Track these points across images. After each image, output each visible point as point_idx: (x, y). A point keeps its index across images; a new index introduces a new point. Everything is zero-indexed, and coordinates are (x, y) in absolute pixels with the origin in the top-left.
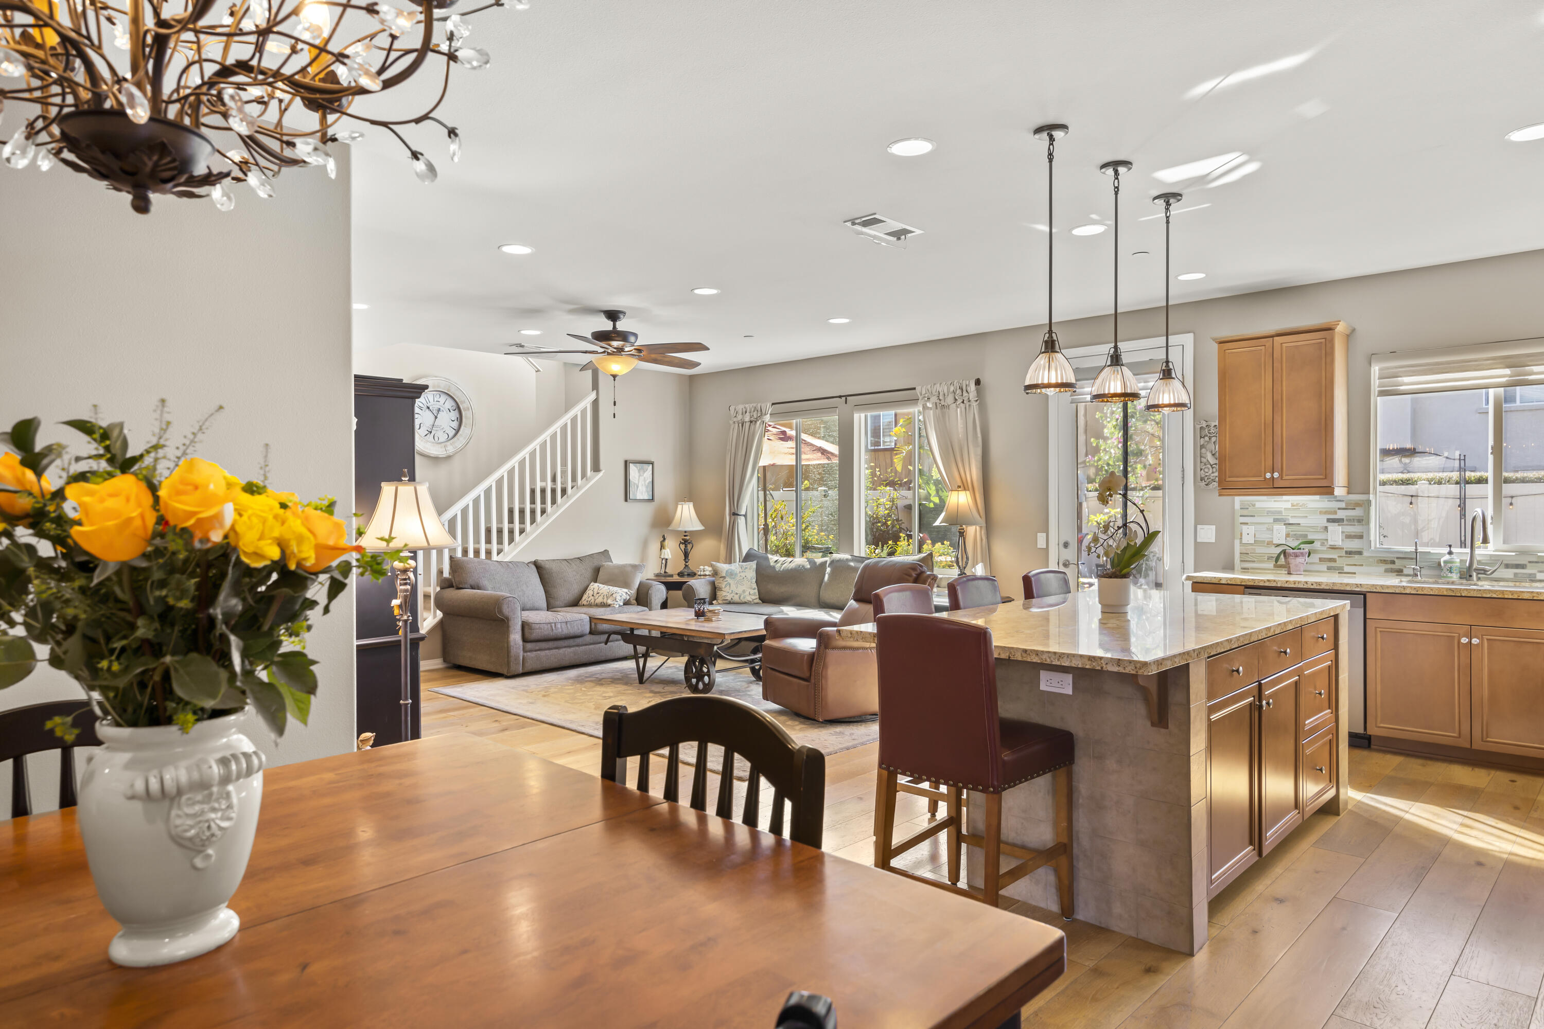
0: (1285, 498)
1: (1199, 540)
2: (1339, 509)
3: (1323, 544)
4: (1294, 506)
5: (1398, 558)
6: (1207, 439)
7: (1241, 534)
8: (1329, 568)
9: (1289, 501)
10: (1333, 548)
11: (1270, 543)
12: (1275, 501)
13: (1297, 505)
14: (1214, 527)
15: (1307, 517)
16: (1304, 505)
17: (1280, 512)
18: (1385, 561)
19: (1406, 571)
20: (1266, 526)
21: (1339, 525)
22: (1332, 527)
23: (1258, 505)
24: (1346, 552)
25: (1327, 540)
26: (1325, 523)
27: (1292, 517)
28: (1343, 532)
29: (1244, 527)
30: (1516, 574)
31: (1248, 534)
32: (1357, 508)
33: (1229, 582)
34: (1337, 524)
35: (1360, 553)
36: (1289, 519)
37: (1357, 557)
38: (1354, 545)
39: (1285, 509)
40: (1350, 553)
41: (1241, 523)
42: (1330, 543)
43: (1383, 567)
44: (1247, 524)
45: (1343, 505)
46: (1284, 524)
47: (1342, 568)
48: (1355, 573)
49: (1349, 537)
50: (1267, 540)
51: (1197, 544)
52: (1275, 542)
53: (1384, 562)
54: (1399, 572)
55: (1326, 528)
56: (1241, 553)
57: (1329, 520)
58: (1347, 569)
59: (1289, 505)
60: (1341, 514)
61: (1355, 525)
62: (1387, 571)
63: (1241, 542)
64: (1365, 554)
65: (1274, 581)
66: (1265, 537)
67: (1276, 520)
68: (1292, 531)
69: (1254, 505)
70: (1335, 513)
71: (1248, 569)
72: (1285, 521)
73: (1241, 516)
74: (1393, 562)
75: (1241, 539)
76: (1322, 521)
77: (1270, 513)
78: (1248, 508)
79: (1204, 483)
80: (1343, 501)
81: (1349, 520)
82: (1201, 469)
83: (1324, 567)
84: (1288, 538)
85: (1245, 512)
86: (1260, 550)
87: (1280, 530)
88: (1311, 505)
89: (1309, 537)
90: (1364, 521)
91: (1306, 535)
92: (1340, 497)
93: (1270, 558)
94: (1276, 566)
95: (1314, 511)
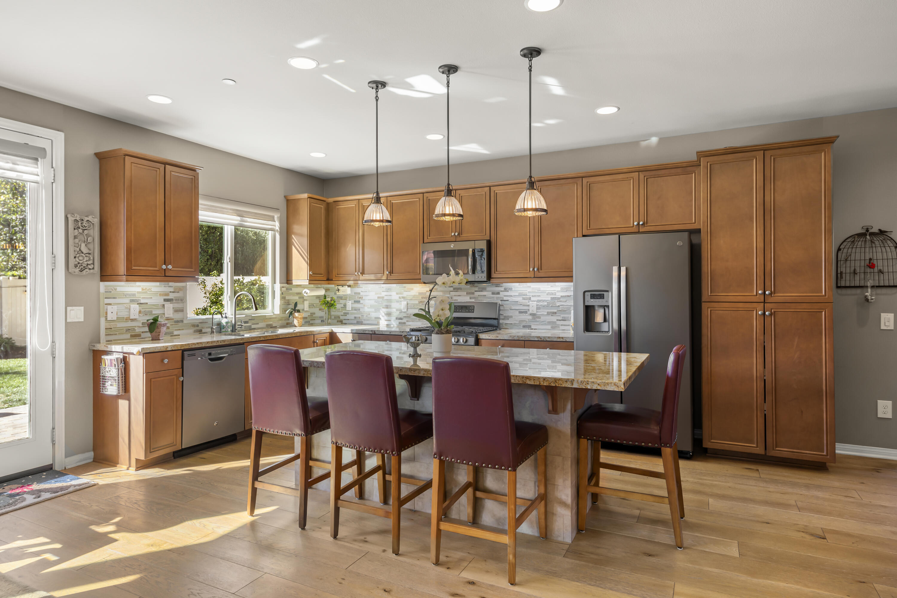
0: (138, 284)
1: (68, 321)
2: (170, 292)
3: (165, 318)
4: (143, 290)
5: (200, 323)
6: (80, 231)
7: (106, 313)
8: (166, 334)
9: (140, 286)
10: (168, 319)
11: (128, 319)
12: (130, 286)
13: (146, 289)
14: (82, 308)
15: (152, 298)
16: (150, 289)
17: (134, 295)
18: (194, 325)
19: (204, 331)
20: (125, 305)
21: (171, 303)
22: (168, 305)
23: (119, 289)
24: (175, 322)
25: (164, 314)
26: (162, 302)
27: (143, 298)
28: (173, 308)
29: (109, 307)
31: (113, 312)
32: (180, 292)
33: (173, 349)
34: (169, 302)
35: (182, 321)
36: (140, 300)
37: (180, 324)
38: (178, 316)
39: (138, 292)
40: (177, 322)
41: (106, 304)
42: (166, 316)
43: (193, 331)
44: (110, 304)
45: (172, 290)
46: (138, 304)
47: (172, 333)
48: (179, 335)
49: (176, 311)
50: (125, 317)
51: (67, 323)
52: (131, 318)
53: (193, 326)
54: (200, 332)
55: (164, 305)
56: (106, 329)
57: (165, 300)
58: (176, 333)
59: (140, 290)
60: (172, 296)
61: (179, 303)
62: (195, 333)
63: (106, 319)
64: (185, 322)
65: (201, 343)
66: (124, 314)
67: (132, 301)
68: (142, 309)
69: (116, 289)
70: (168, 295)
71: (111, 341)
72: (138, 302)
73: (106, 298)
74: (198, 326)
75: (106, 317)
76: (160, 300)
77: (125, 295)
78: (111, 292)
79: (77, 270)
80: (172, 287)
81: (176, 300)
82: (75, 257)
84: (140, 314)
85: (109, 295)
86: (120, 325)
87: (135, 308)
88: (154, 289)
89: (153, 313)
90: (183, 300)
91: (152, 311)
92: (171, 284)
93: (128, 330)
94: (132, 336)
95: (156, 294)
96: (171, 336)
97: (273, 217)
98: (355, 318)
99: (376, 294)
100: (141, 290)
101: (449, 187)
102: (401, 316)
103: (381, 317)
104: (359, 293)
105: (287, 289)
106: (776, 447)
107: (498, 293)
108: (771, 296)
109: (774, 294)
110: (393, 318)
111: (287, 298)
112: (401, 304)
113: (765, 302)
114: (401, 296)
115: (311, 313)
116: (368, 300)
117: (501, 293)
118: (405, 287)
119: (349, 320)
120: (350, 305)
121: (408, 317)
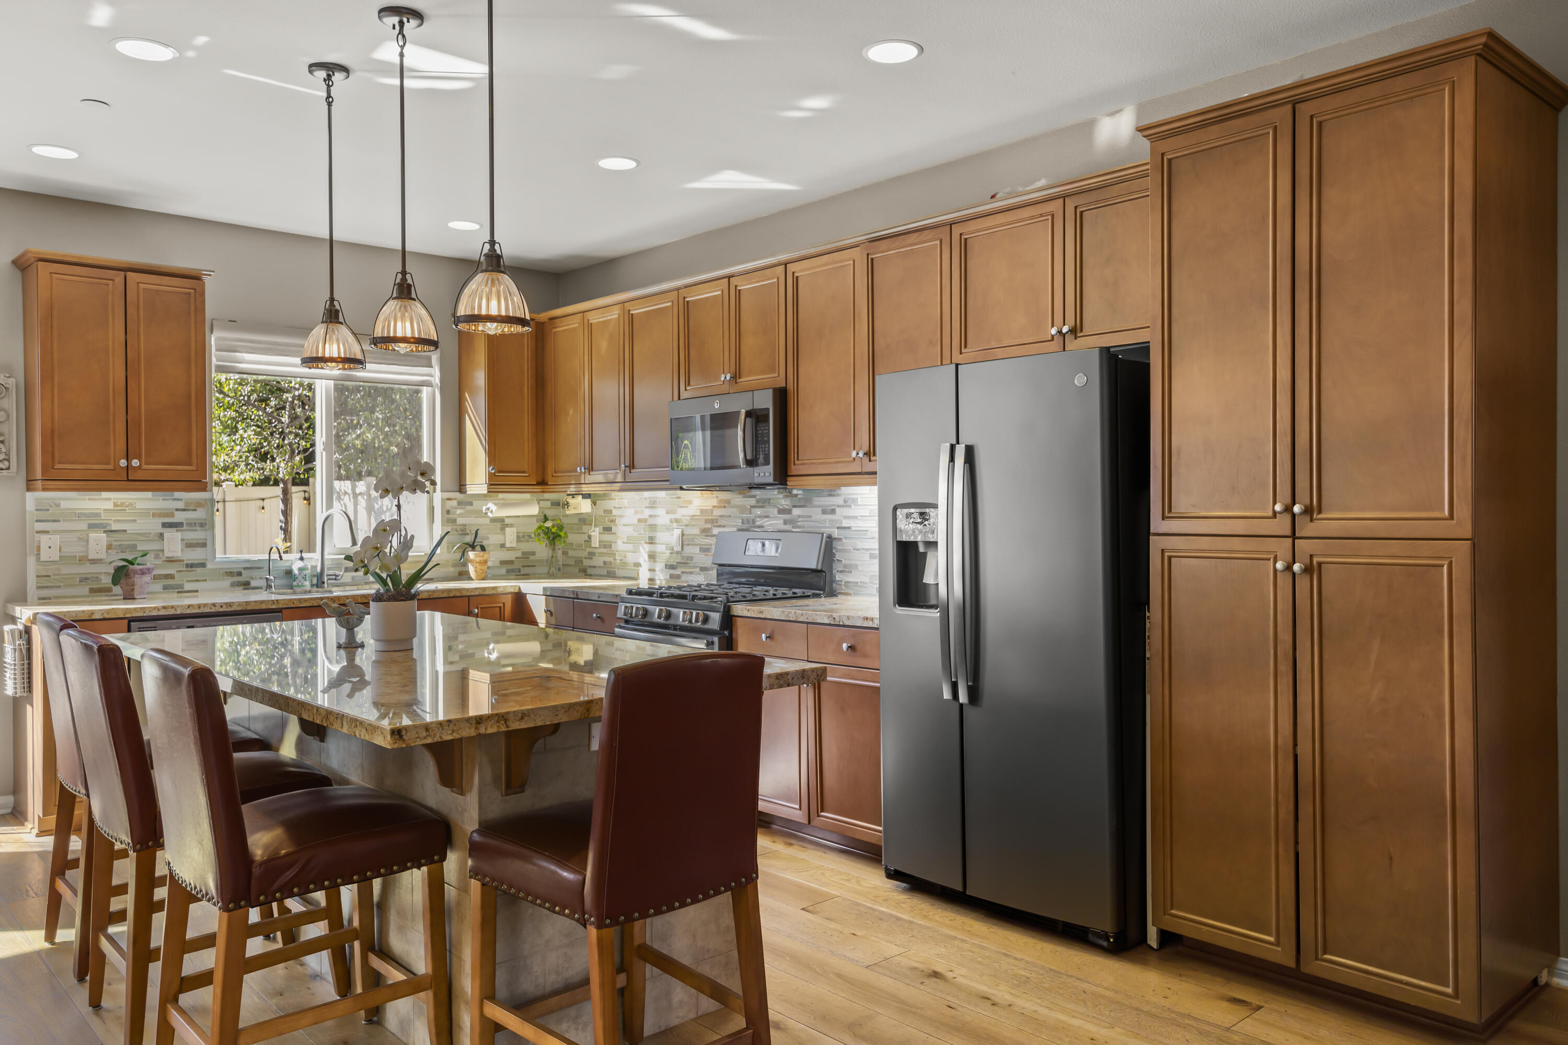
0: (105, 495)
2: (177, 510)
3: (157, 556)
4: (117, 506)
5: (245, 568)
7: (39, 548)
8: (165, 588)
9: (110, 499)
10: (171, 560)
11: (84, 559)
12: (89, 499)
13: (122, 504)
15: (135, 520)
16: (131, 504)
17: (97, 515)
18: (231, 572)
19: (253, 583)
20: (78, 534)
21: (177, 531)
22: (169, 534)
23: (64, 504)
24: (187, 566)
25: (163, 551)
26: (160, 529)
27: (115, 521)
28: (182, 540)
29: (44, 538)
31: (51, 547)
32: (198, 509)
33: (106, 616)
34: (175, 529)
35: (203, 565)
36: (110, 525)
37: (199, 570)
38: (196, 555)
39: (105, 510)
40: (191, 566)
41: (38, 532)
42: (167, 554)
43: (227, 582)
44: (46, 532)
45: (181, 505)
46: (105, 532)
47: (181, 586)
48: (197, 591)
49: (190, 545)
50: (78, 555)
52: (90, 557)
53: (230, 574)
54: (246, 585)
55: (161, 535)
56: (38, 576)
57: (165, 525)
58: (188, 587)
59: (110, 505)
60: (179, 517)
61: (196, 530)
62: (233, 585)
63: (38, 559)
64: (210, 566)
65: (172, 607)
66: (76, 550)
67: (92, 527)
68: (115, 541)
69: (58, 505)
70: (172, 515)
71: (50, 598)
72: (105, 527)
73: (37, 521)
74: (240, 574)
75: (38, 554)
76: (154, 526)
77: (81, 516)
78: (48, 510)
80: (181, 500)
81: (189, 524)
83: (158, 586)
84: (109, 551)
85: (42, 515)
86: (66, 570)
87: (98, 540)
88: (140, 505)
89: (139, 548)
90: (207, 525)
91: (135, 546)
92: (177, 494)
93: (84, 580)
94: (92, 591)
95: (145, 513)
96: (178, 592)
97: (429, 359)
98: (605, 563)
99: (636, 512)
100: (111, 507)
101: (404, 279)
102: (673, 562)
103: (641, 561)
104: (610, 512)
105: (460, 503)
106: (1325, 953)
107: (833, 512)
108: (1312, 520)
109: (1320, 512)
110: (659, 566)
111: (460, 521)
112: (673, 535)
113: (1297, 535)
114: (673, 516)
115: (524, 553)
116: (624, 525)
117: (838, 510)
118: (679, 498)
119: (595, 567)
120: (596, 533)
121: (683, 563)
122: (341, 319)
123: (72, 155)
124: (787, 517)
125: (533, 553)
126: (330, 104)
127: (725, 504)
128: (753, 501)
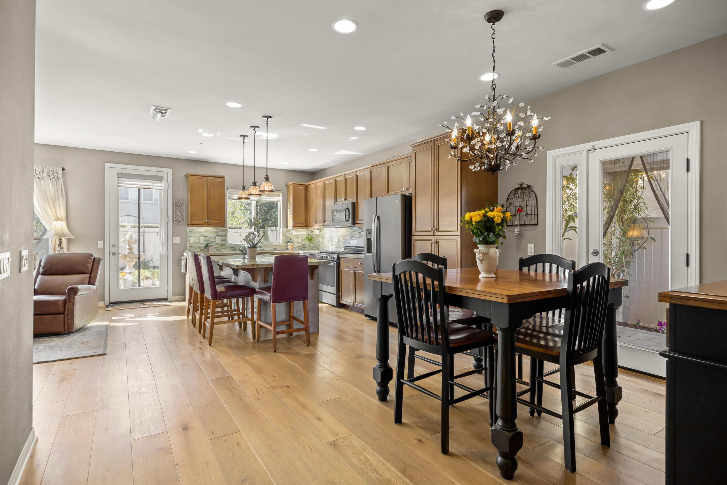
0: (203, 228)
1: (174, 243)
3: (215, 243)
5: (235, 246)
6: (178, 207)
7: (189, 240)
8: (216, 250)
9: (205, 229)
10: (218, 244)
11: (199, 243)
12: (200, 229)
13: (207, 230)
14: (179, 238)
15: (210, 234)
16: (209, 230)
17: (202, 233)
19: (236, 250)
20: (198, 237)
21: (219, 237)
22: (217, 237)
23: (195, 230)
24: (221, 245)
25: (216, 241)
26: (215, 236)
27: (205, 234)
28: (220, 239)
29: (190, 238)
30: (260, 249)
31: (192, 240)
32: (224, 232)
35: (225, 245)
37: (224, 246)
38: (223, 243)
40: (222, 245)
41: (189, 236)
42: (217, 242)
43: (230, 249)
44: (191, 236)
45: (220, 231)
47: (220, 250)
48: (223, 251)
49: (222, 240)
51: (173, 244)
53: (231, 247)
54: (235, 250)
55: (216, 238)
56: (189, 247)
57: (216, 235)
58: (221, 250)
60: (220, 234)
61: (223, 237)
62: (232, 250)
63: (189, 243)
64: (226, 245)
66: (197, 241)
67: (201, 235)
68: (205, 239)
69: (193, 230)
70: (218, 233)
72: (203, 236)
74: (233, 247)
75: (189, 242)
76: (214, 235)
77: (198, 233)
78: (191, 231)
79: (176, 223)
81: (222, 235)
82: (176, 218)
83: (215, 250)
84: (204, 241)
85: (190, 233)
86: (195, 245)
87: (202, 238)
88: (211, 231)
89: (211, 241)
90: (226, 235)
91: (210, 240)
92: (219, 228)
93: (199, 248)
94: (201, 250)
95: (212, 232)
97: (280, 195)
98: (322, 247)
99: (329, 233)
100: (205, 231)
101: (255, 181)
102: (336, 245)
103: (330, 245)
104: (324, 233)
105: (287, 231)
108: (437, 232)
109: (438, 230)
110: (333, 247)
111: (287, 236)
112: (336, 239)
114: (336, 234)
115: (303, 244)
116: (326, 237)
118: (339, 230)
119: (320, 248)
120: (320, 239)
121: (338, 245)
122: (246, 189)
123: (196, 152)
124: (360, 234)
125: (306, 244)
126: (244, 143)
127: (348, 231)
128: (353, 230)
